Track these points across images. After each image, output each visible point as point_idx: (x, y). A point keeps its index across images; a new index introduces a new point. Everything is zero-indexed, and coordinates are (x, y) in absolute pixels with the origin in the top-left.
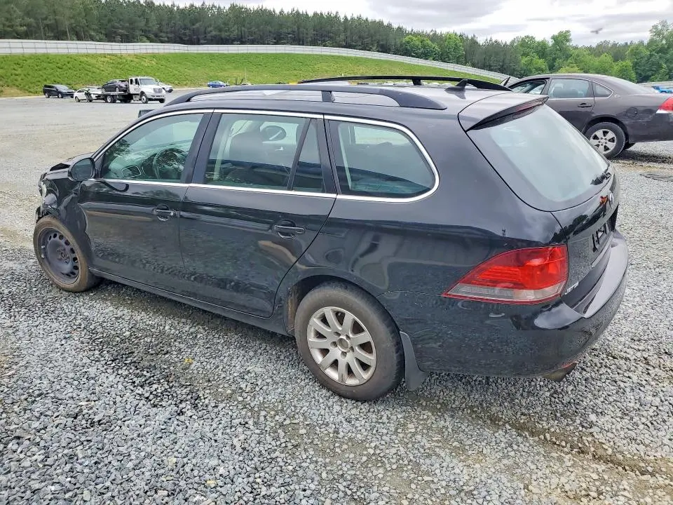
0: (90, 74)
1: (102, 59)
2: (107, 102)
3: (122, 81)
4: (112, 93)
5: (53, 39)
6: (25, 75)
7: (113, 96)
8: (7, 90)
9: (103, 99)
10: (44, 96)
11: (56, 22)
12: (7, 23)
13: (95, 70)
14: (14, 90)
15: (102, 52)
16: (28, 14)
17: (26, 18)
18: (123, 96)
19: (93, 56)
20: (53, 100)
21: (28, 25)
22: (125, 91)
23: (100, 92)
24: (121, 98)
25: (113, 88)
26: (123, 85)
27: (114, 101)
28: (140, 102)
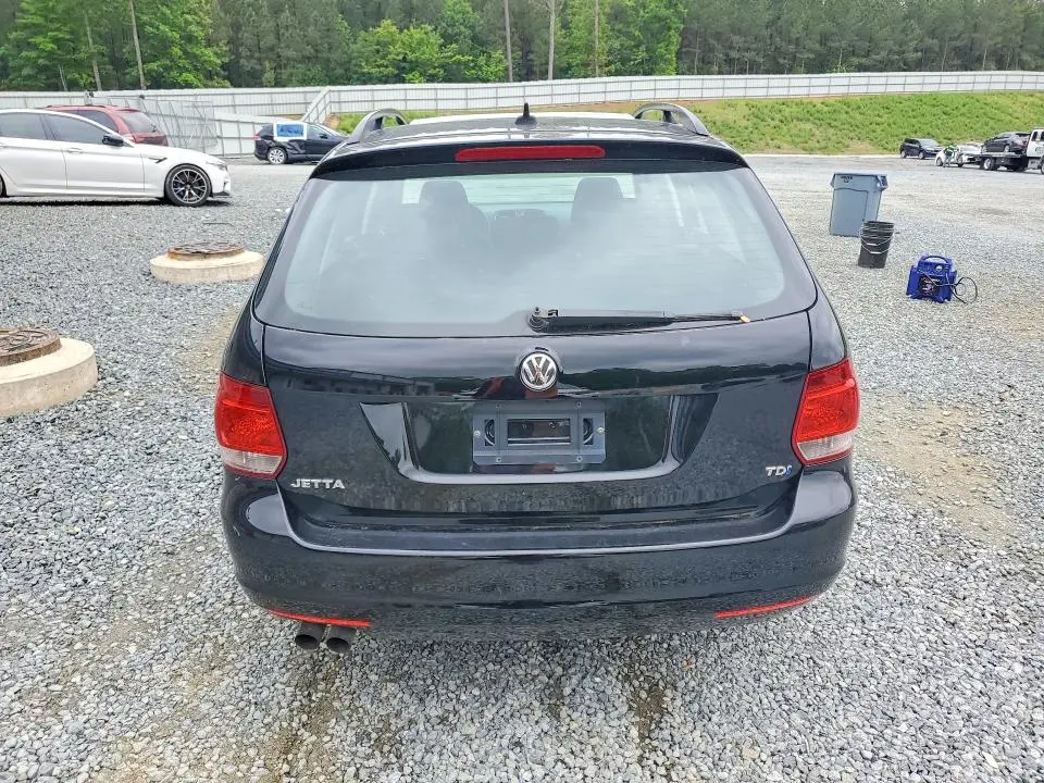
0: (992, 123)
1: (1026, 100)
2: (982, 168)
3: (1020, 135)
4: (995, 154)
5: (957, 70)
6: (889, 125)
7: (995, 159)
8: (855, 144)
9: (978, 163)
10: (899, 156)
11: (972, 43)
12: (896, 48)
13: (1003, 116)
14: (866, 145)
15: (1031, 87)
16: (932, 34)
17: (926, 39)
18: (1013, 160)
19: (1012, 94)
20: (909, 161)
21: (926, 51)
22: (1018, 152)
23: (977, 151)
24: (1008, 163)
25: (1001, 146)
26: (1019, 141)
27: (994, 168)
28: (1039, 171)
